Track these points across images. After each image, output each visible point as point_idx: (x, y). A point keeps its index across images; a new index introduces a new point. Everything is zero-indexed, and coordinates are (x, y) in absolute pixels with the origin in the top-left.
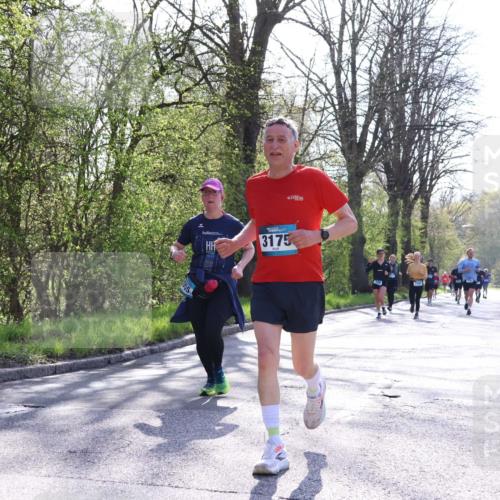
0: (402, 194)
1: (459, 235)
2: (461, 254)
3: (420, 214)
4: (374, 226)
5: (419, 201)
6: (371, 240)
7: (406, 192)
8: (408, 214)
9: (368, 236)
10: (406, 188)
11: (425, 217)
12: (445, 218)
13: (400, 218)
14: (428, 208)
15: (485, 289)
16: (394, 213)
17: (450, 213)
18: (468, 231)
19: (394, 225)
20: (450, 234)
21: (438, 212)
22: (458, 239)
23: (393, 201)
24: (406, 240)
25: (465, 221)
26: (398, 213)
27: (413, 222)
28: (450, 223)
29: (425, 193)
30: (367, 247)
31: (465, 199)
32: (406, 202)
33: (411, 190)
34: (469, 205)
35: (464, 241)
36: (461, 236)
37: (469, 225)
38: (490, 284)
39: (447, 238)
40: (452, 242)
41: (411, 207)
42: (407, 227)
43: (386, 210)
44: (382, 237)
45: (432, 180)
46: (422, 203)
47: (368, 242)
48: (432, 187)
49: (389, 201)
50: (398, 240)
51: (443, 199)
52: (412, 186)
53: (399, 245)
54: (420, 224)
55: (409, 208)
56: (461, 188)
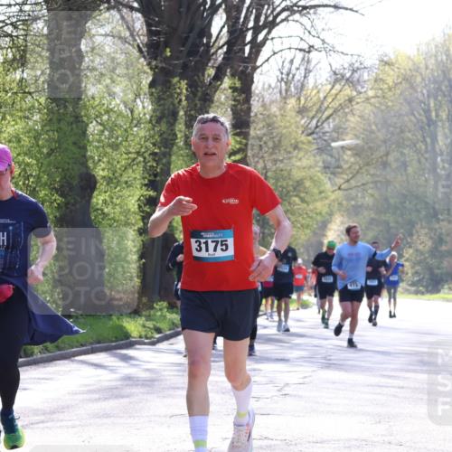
0: (185, 66)
1: (326, 167)
2: (331, 214)
3: (229, 116)
4: (115, 147)
5: (227, 82)
6: (109, 181)
7: (193, 61)
9: (100, 172)
10: (193, 52)
11: (242, 123)
12: (293, 125)
13: (180, 127)
14: (248, 100)
15: (392, 297)
16: (165, 115)
17: (302, 111)
18: (348, 156)
19: (167, 142)
20: (304, 164)
21: (274, 109)
22: (324, 178)
23: (161, 83)
25: (339, 132)
26: (175, 114)
28: (303, 138)
29: (241, 64)
30: (98, 199)
31: (338, 77)
32: (193, 86)
33: (207, 56)
34: (348, 91)
35: (339, 181)
36: (331, 169)
37: (348, 142)
38: (402, 285)
39: (297, 174)
40: (308, 184)
41: (207, 99)
44: (136, 175)
45: (257, 30)
46: (234, 89)
47: (102, 185)
48: (257, 47)
49: (152, 85)
51: (287, 79)
52: (208, 46)
55: (202, 98)
56: (328, 49)
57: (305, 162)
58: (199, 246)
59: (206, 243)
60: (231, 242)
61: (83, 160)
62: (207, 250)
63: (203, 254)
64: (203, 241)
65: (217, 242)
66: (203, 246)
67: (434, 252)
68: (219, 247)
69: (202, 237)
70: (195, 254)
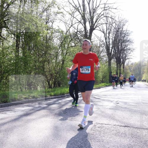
4: (113, 70)
5: (122, 64)
9: (112, 72)
10: (120, 62)
12: (128, 68)
17: (128, 67)
19: (118, 69)
20: (129, 71)
21: (126, 67)
24: (120, 72)
25: (131, 68)
26: (118, 67)
30: (112, 74)
34: (132, 65)
36: (131, 71)
37: (132, 69)
40: (129, 73)
41: (121, 66)
42: (120, 70)
43: (116, 66)
44: (115, 72)
45: (125, 60)
48: (125, 62)
50: (118, 72)
51: (127, 64)
54: (123, 69)
56: (131, 62)
58: (82, 70)
59: (84, 69)
60: (90, 69)
61: (111, 70)
62: (84, 71)
63: (83, 72)
64: (83, 69)
65: (86, 69)
66: (83, 70)
67: (139, 78)
68: (87, 70)
69: (83, 68)
70: (81, 72)
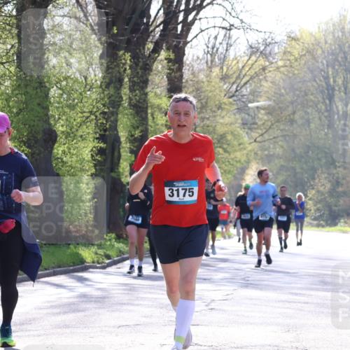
0: (129, 42)
1: (244, 124)
2: (248, 162)
3: (165, 82)
4: (72, 107)
5: (163, 54)
6: (67, 135)
7: (135, 37)
8: (141, 83)
9: (60, 128)
10: (135, 30)
11: (175, 86)
12: (217, 90)
13: (125, 91)
14: (180, 69)
16: (113, 80)
17: (224, 78)
18: (262, 115)
19: (115, 103)
21: (202, 76)
22: (242, 133)
24: (137, 134)
25: (255, 95)
26: (121, 81)
27: (151, 96)
28: (226, 100)
29: (175, 40)
30: (58, 150)
31: (253, 50)
32: (135, 57)
33: (147, 33)
34: (262, 62)
35: (255, 135)
36: (249, 125)
37: (261, 103)
38: (307, 220)
39: (220, 130)
40: (229, 137)
41: (147, 68)
42: (140, 109)
43: (96, 74)
44: (90, 130)
45: (187, 12)
46: (169, 60)
47: (61, 139)
48: (187, 26)
50: (123, 135)
51: (212, 52)
52: (148, 25)
53: (125, 146)
54: (165, 103)
55: (143, 68)
56: (246, 28)
57: (227, 120)
58: (172, 193)
60: (196, 189)
61: (46, 118)
63: (175, 199)
65: (186, 190)
66: (175, 193)
67: (332, 192)
68: (187, 193)
69: (174, 186)
70: (168, 198)
